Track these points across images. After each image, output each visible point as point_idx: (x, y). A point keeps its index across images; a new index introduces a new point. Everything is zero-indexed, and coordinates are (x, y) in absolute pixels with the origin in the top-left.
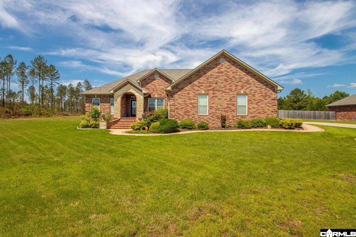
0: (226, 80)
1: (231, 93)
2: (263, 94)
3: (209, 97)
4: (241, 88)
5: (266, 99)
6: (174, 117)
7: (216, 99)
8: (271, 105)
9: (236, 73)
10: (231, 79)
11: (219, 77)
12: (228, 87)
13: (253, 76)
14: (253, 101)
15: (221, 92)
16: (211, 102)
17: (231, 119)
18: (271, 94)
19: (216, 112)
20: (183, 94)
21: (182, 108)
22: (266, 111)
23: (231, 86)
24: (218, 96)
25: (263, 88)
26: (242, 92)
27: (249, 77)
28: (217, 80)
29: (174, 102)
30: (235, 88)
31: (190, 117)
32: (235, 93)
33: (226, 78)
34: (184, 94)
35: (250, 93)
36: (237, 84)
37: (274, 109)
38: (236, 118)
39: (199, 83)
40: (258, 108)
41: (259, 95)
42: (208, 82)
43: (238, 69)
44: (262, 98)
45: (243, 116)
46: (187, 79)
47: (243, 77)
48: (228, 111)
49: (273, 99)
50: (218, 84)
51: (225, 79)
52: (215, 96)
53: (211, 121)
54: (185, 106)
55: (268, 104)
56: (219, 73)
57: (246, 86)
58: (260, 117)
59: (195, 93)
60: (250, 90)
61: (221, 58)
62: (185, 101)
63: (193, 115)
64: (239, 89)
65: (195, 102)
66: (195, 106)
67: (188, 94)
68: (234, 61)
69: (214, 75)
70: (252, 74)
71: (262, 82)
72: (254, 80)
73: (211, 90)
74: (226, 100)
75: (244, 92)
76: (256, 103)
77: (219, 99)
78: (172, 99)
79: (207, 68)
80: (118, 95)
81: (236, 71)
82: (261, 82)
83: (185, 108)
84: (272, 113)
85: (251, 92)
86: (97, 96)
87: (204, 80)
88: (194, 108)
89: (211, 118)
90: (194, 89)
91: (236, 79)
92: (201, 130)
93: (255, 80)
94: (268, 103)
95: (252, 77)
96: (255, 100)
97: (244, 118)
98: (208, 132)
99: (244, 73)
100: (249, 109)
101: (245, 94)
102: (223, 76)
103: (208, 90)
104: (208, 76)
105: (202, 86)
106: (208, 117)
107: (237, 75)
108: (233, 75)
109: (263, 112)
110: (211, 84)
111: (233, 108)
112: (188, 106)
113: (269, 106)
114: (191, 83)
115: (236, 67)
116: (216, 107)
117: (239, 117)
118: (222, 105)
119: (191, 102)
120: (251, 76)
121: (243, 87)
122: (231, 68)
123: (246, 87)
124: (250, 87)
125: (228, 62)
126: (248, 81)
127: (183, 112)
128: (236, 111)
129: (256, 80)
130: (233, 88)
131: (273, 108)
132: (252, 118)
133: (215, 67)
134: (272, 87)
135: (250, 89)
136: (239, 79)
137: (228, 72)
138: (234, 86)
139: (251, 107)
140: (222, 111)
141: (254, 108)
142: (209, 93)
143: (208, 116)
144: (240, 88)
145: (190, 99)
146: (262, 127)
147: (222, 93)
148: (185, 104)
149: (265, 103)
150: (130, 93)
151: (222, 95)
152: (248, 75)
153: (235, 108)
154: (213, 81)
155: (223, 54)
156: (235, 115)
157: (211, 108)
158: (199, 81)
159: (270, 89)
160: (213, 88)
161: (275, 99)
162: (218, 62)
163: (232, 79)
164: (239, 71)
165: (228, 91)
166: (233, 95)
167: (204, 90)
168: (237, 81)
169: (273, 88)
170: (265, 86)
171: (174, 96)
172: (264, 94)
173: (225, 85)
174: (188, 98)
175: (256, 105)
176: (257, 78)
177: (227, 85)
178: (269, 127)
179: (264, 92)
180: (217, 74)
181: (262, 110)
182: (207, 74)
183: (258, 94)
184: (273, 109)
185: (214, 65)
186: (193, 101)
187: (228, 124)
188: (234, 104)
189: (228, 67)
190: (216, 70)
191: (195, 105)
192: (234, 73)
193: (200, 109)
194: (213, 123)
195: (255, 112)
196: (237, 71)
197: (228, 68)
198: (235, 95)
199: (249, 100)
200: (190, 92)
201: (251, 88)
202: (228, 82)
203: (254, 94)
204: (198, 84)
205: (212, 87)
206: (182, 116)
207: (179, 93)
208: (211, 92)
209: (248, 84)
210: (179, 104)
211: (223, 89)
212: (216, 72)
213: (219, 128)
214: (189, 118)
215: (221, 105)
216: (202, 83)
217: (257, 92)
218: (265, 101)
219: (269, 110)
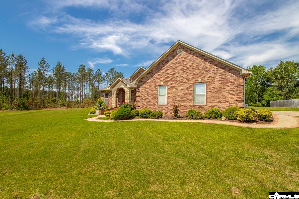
0: (183, 70)
1: (188, 82)
2: (224, 81)
3: (167, 87)
4: (199, 76)
5: (228, 86)
6: (140, 106)
7: (174, 89)
8: (234, 93)
9: (193, 61)
10: (188, 68)
11: (177, 67)
12: (185, 76)
13: (213, 62)
14: (212, 90)
15: (178, 83)
16: (169, 92)
17: (188, 109)
18: (235, 80)
19: (174, 102)
20: (146, 86)
21: (146, 99)
22: (228, 100)
23: (188, 76)
24: (175, 86)
25: (224, 74)
26: (200, 80)
27: (208, 64)
28: (174, 70)
29: (139, 94)
30: (192, 76)
31: (152, 107)
32: (192, 82)
33: (183, 67)
34: (147, 86)
35: (208, 80)
36: (194, 73)
37: (240, 98)
38: (194, 108)
39: (159, 75)
40: (218, 96)
41: (220, 82)
42: (166, 73)
43: (195, 57)
44: (223, 85)
45: (200, 105)
46: (150, 73)
47: (200, 65)
48: (185, 100)
49: (237, 86)
50: (175, 75)
51: (182, 69)
52: (172, 86)
53: (168, 110)
54: (148, 97)
55: (231, 92)
56: (176, 63)
57: (204, 73)
58: (220, 107)
59: (155, 85)
60: (208, 78)
61: (178, 49)
62: (148, 93)
63: (154, 105)
64: (197, 78)
65: (156, 93)
67: (150, 86)
68: (190, 50)
69: (172, 66)
70: (210, 60)
71: (223, 67)
72: (213, 66)
73: (169, 81)
74: (183, 89)
75: (201, 80)
76: (216, 91)
77: (176, 89)
78: (138, 91)
79: (166, 61)
80: (114, 90)
81: (193, 59)
82: (221, 67)
83: (148, 98)
84: (237, 102)
85: (210, 79)
86: (107, 91)
87: (163, 72)
88: (154, 98)
89: (169, 107)
90: (155, 82)
91: (193, 68)
93: (214, 66)
94: (231, 91)
95: (210, 63)
96: (215, 88)
97: (202, 107)
99: (202, 60)
100: (207, 98)
101: (203, 82)
102: (180, 66)
103: (167, 81)
104: (166, 68)
105: (161, 78)
106: (167, 106)
107: (194, 63)
108: (190, 64)
109: (224, 101)
110: (168, 76)
111: (190, 97)
112: (150, 97)
113: (231, 94)
114: (152, 76)
115: (193, 56)
116: (174, 97)
117: (196, 107)
118: (179, 95)
119: (152, 93)
120: (209, 62)
121: (201, 75)
122: (188, 57)
123: (204, 75)
124: (208, 74)
125: (185, 51)
126: (206, 68)
127: (146, 102)
128: (194, 100)
129: (216, 65)
130: (190, 77)
131: (238, 96)
132: (210, 108)
133: (172, 58)
134: (236, 71)
135: (208, 76)
136: (196, 67)
137: (185, 61)
138: (191, 75)
139: (209, 96)
140: (180, 100)
141: (213, 97)
142: (167, 84)
143: (166, 105)
144: (197, 76)
145: (152, 91)
146: (216, 118)
147: (179, 83)
148: (148, 95)
149: (227, 91)
150: (121, 88)
151: (179, 85)
152: (207, 61)
153: (192, 98)
154: (171, 72)
155: (181, 45)
156: (192, 105)
157: (169, 98)
158: (159, 73)
159: (233, 74)
160: (171, 79)
161: (240, 86)
162: (176, 54)
163: (189, 68)
164: (197, 58)
165: (185, 80)
166: (190, 84)
167: (162, 82)
168: (194, 70)
169: (238, 72)
170: (227, 71)
171: (139, 89)
172: (226, 81)
173: (182, 75)
174: (150, 90)
175: (216, 93)
176: (216, 63)
177: (184, 75)
178: (223, 118)
179: (226, 78)
180: (174, 65)
181: (224, 98)
182: (166, 66)
183: (218, 81)
184: (238, 98)
185: (171, 57)
186: (154, 92)
187: (185, 114)
188: (191, 93)
189: (185, 56)
190: (173, 61)
191: (156, 96)
192: (191, 61)
194: (171, 113)
195: (215, 101)
196: (195, 59)
197: (185, 58)
198: (192, 84)
199: (207, 89)
200: (152, 84)
201: (210, 75)
202: (185, 71)
203: (213, 81)
204: (158, 76)
205: (170, 78)
206: (146, 106)
207: (144, 86)
208: (169, 83)
209: (206, 71)
210: (143, 95)
211: (180, 79)
212: (174, 64)
213: (171, 118)
214: (151, 107)
215: (178, 95)
216: (161, 75)
217: (217, 79)
218: (227, 89)
219: (232, 98)
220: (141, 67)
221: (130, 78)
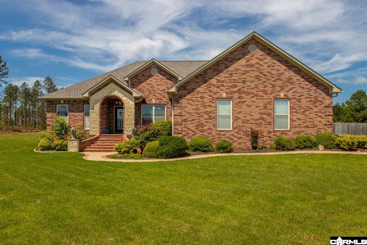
0: (258, 78)
1: (265, 97)
2: (311, 99)
3: (233, 103)
4: (280, 89)
5: (316, 107)
6: (181, 133)
7: (244, 106)
8: (323, 115)
9: (273, 66)
10: (265, 75)
11: (248, 72)
12: (261, 87)
13: (298, 72)
14: (298, 109)
15: (250, 96)
16: (236, 110)
17: (266, 136)
18: (324, 98)
19: (244, 126)
20: (193, 98)
21: (193, 120)
22: (316, 123)
23: (265, 87)
24: (246, 102)
25: (312, 90)
26: (282, 95)
27: (292, 73)
28: (244, 77)
29: (180, 111)
30: (272, 89)
31: (206, 134)
32: (271, 96)
33: (258, 74)
34: (196, 98)
35: (293, 97)
36: (274, 84)
37: (329, 122)
38: (274, 135)
39: (218, 81)
40: (305, 119)
41: (307, 100)
42: (231, 80)
43: (275, 61)
44: (311, 104)
45: (283, 131)
46: (200, 75)
47: (282, 74)
48: (261, 124)
49: (326, 107)
50: (246, 84)
51: (256, 76)
52: (242, 101)
53: (235, 139)
54: (197, 117)
55: (320, 114)
56: (248, 66)
57: (287, 86)
58: (308, 133)
59: (212, 96)
60: (293, 93)
61: (250, 44)
62: (197, 109)
63: (209, 131)
64: (278, 91)
65: (213, 110)
66: (212, 117)
67: (202, 98)
68: (269, 49)
69: (240, 70)
70: (296, 69)
71: (310, 80)
72: (298, 77)
73: (235, 92)
74: (258, 107)
75: (284, 95)
76: (302, 112)
77: (248, 106)
78: (177, 106)
79: (230, 59)
80: (96, 100)
81: (273, 63)
82: (308, 80)
83: (197, 119)
84: (325, 127)
85: (295, 95)
86: (64, 101)
87: (225, 77)
88: (210, 119)
89: (236, 134)
90: (210, 91)
91: (273, 76)
92: (222, 153)
93: (300, 78)
94: (319, 112)
95: (296, 73)
96: (301, 107)
97: (285, 134)
98: (232, 156)
99: (284, 67)
100: (292, 120)
101: (286, 98)
102: (254, 71)
103: (232, 93)
104: (231, 71)
105: (223, 86)
106: (232, 133)
107: (274, 69)
108: (269, 69)
109: (312, 125)
110: (235, 84)
111: (269, 119)
112: (202, 116)
113: (320, 117)
114: (205, 82)
115: (272, 58)
116: (244, 118)
117: (278, 134)
118: (253, 116)
119: (205, 110)
120: (294, 71)
121: (284, 87)
122: (265, 59)
123: (288, 88)
124: (293, 88)
125: (261, 50)
126: (290, 79)
127: (194, 125)
128: (274, 124)
129: (303, 77)
130: (269, 89)
131: (327, 120)
132: (296, 135)
133: (241, 57)
134: (325, 88)
135: (293, 91)
136: (277, 76)
137: (261, 65)
138: (270, 86)
139: (294, 118)
140: (253, 124)
141: (299, 119)
142: (233, 96)
143: (231, 131)
144: (278, 89)
145: (205, 107)
146: (311, 147)
147: (252, 97)
148: (197, 113)
149: (315, 112)
150: (114, 96)
151: (252, 99)
152: (291, 70)
153: (271, 120)
154: (239, 79)
155: (254, 39)
156: (272, 130)
157: (236, 120)
158: (218, 78)
159: (322, 91)
160: (239, 90)
161: (329, 107)
162: (247, 51)
163: (267, 76)
164: (278, 63)
165: (261, 94)
166: (269, 100)
167: (225, 92)
168: (273, 79)
169: (326, 89)
170: (315, 86)
171: (180, 101)
172: (314, 99)
173: (257, 85)
174: (201, 104)
175: (303, 115)
176: (303, 74)
177: (260, 85)
178: (321, 147)
179: (314, 95)
180: (244, 69)
181: (312, 122)
182: (230, 69)
183: (305, 98)
184: (327, 121)
185: (239, 54)
186: (209, 109)
187: (262, 144)
188: (270, 113)
189: (262, 57)
190: (243, 62)
191: (213, 115)
192: (269, 66)
193: (220, 121)
194: (239, 143)
195: (301, 125)
196: (275, 64)
197: (261, 60)
198: (271, 100)
199: (291, 108)
200: (206, 96)
201: (295, 90)
202: (261, 80)
203: (299, 98)
204: (216, 82)
205: (238, 88)
206: (193, 132)
207: (189, 97)
208: (236, 95)
209: (290, 83)
210: (188, 113)
211: (254, 91)
212: (243, 66)
213: (248, 150)
214: (204, 135)
215: (251, 115)
216: (223, 82)
217: (304, 95)
218: (316, 109)
219: (320, 122)
220: (154, 60)
221: (129, 78)
